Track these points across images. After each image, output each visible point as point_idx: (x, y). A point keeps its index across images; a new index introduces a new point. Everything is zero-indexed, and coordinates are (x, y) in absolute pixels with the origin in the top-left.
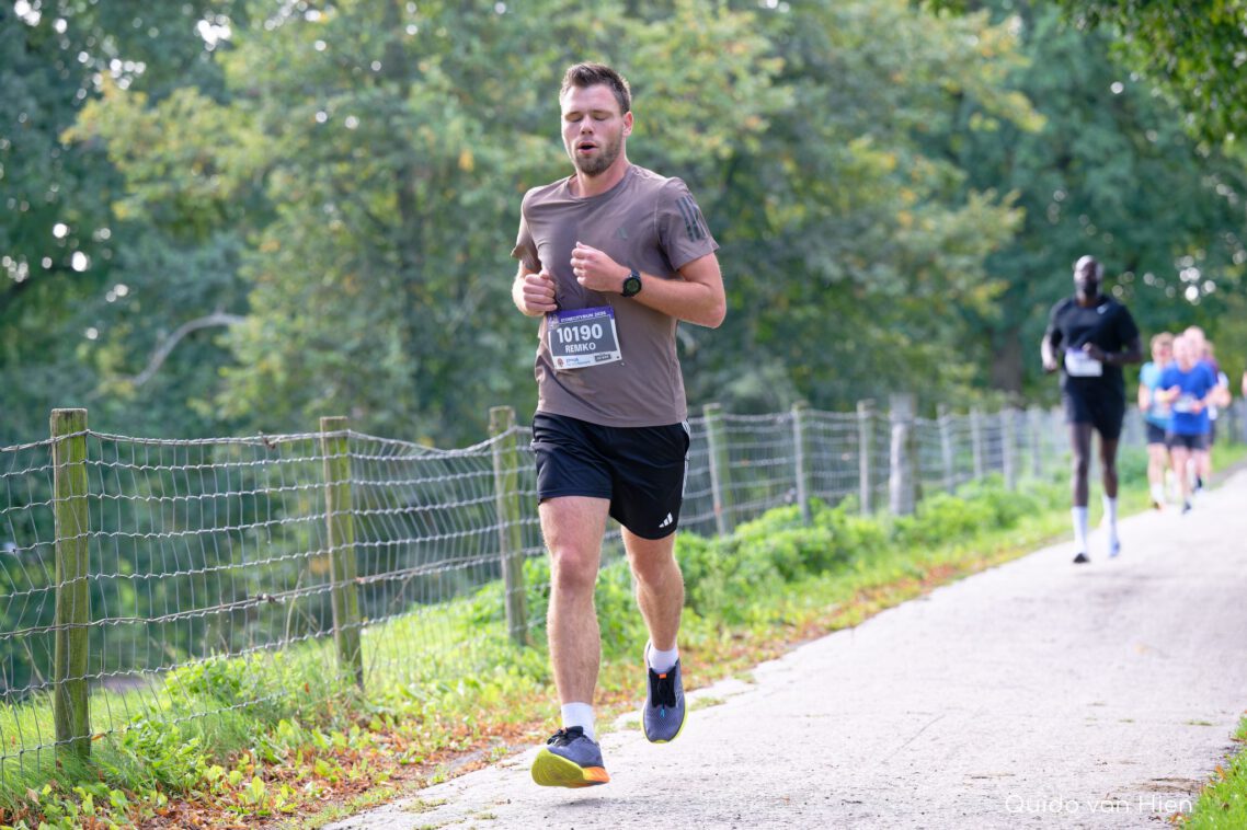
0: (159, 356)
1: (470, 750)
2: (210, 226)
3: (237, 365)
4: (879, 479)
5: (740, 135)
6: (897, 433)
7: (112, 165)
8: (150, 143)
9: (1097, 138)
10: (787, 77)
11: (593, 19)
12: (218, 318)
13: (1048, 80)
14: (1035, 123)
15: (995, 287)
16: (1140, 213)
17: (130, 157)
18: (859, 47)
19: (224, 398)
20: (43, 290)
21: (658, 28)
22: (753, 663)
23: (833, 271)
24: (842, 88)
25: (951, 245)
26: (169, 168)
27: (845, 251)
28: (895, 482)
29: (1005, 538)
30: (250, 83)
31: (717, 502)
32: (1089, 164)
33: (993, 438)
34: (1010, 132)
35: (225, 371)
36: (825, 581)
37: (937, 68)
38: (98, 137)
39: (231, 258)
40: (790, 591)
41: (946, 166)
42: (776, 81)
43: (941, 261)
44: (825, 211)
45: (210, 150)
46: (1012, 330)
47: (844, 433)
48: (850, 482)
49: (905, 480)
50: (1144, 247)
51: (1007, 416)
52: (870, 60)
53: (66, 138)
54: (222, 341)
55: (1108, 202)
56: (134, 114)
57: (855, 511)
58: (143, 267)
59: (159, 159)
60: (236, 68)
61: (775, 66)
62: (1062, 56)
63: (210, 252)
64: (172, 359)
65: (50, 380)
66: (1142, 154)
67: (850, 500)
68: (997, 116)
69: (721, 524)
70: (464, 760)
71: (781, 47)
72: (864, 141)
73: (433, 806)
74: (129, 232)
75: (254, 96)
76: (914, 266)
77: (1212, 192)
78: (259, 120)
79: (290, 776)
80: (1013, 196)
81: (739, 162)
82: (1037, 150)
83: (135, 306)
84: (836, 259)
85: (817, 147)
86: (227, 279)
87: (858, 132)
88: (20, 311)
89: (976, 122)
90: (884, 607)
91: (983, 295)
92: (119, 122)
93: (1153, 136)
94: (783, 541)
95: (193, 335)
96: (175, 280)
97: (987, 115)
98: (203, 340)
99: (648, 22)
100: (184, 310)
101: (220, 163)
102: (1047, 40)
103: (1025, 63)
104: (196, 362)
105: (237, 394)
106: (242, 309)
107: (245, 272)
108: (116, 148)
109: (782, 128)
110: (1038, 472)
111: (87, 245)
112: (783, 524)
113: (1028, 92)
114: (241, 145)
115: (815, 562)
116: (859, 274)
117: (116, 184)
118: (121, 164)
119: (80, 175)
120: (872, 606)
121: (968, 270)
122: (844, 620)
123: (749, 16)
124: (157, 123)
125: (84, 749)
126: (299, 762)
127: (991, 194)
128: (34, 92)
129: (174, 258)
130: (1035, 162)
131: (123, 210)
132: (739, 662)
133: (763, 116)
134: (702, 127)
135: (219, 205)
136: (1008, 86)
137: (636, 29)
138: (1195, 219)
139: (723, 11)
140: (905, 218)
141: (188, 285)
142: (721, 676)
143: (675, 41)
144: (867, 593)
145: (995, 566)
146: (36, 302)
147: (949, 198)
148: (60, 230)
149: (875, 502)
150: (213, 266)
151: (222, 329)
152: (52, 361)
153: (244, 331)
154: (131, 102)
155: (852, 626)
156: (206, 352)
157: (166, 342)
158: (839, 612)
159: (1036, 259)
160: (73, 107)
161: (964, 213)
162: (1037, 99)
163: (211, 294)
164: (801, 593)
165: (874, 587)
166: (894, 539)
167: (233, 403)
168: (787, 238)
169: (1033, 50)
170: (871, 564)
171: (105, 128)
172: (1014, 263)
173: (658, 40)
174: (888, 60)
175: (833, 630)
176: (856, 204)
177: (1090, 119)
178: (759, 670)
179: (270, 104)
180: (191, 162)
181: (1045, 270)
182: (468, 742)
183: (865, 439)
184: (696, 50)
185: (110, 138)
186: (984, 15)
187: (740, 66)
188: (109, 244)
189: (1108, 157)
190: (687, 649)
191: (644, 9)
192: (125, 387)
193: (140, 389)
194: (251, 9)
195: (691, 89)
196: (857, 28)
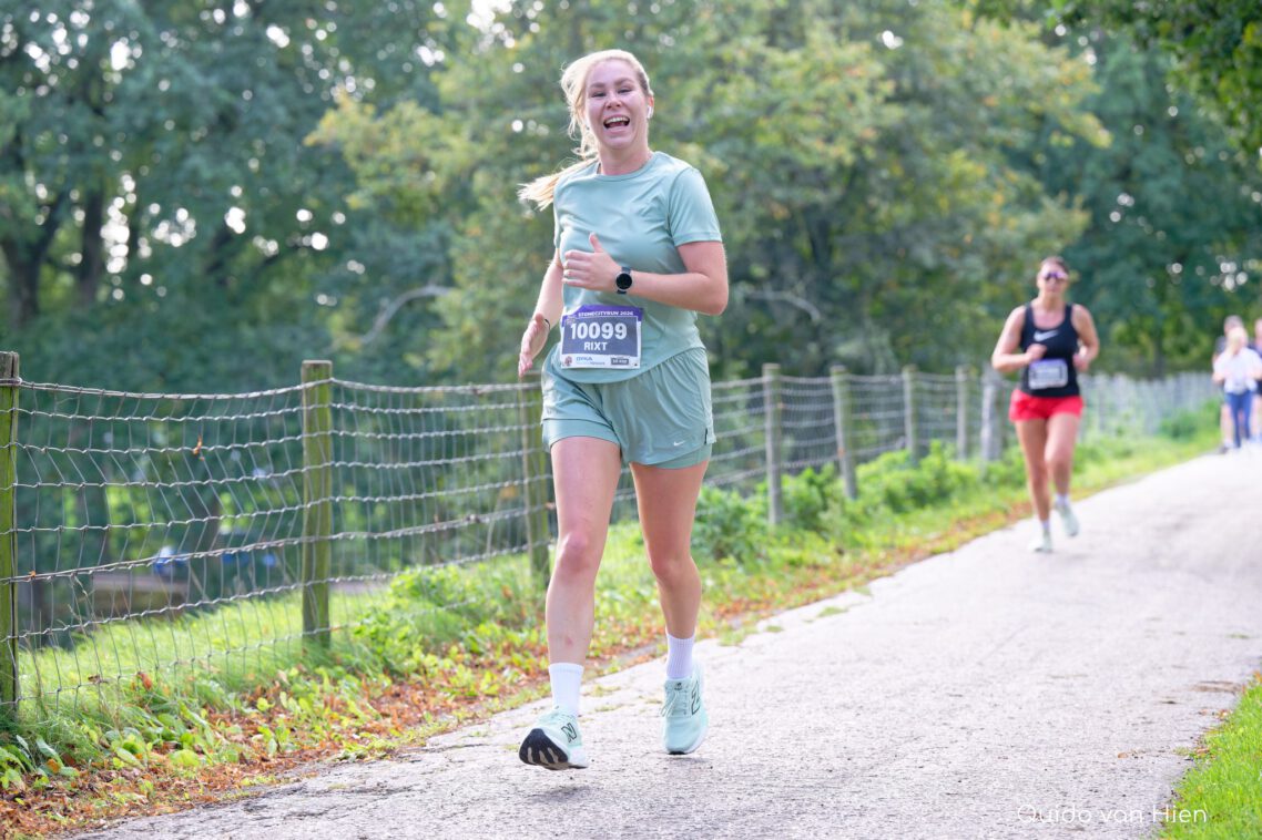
0: (381, 320)
1: (638, 646)
2: (427, 215)
3: (446, 328)
4: (972, 431)
5: (859, 144)
6: (988, 393)
7: (345, 165)
8: (376, 145)
9: (1155, 155)
10: (900, 97)
11: (738, 49)
12: (431, 289)
13: (1117, 106)
14: (1103, 138)
16: (1188, 216)
17: (361, 158)
18: (959, 75)
19: (433, 354)
20: (287, 264)
21: (795, 56)
22: (870, 578)
23: (931, 261)
24: (944, 110)
25: (1031, 241)
26: (392, 167)
27: (942, 243)
28: (986, 433)
30: (458, 99)
31: (841, 447)
32: (1145, 177)
34: (1084, 148)
35: (435, 333)
36: (927, 513)
37: (1022, 93)
38: (336, 141)
39: (444, 242)
40: (899, 521)
41: (1028, 177)
42: (888, 100)
43: (1021, 254)
44: (930, 211)
45: (427, 153)
47: (946, 393)
48: (951, 433)
49: (994, 433)
50: (1191, 243)
52: (968, 86)
53: (309, 140)
54: (433, 307)
55: (1161, 209)
56: (364, 122)
57: (955, 456)
58: (371, 247)
59: (384, 160)
60: (447, 85)
61: (888, 88)
62: (1127, 89)
63: (428, 237)
64: (394, 323)
65: (294, 337)
66: (1191, 168)
67: (950, 448)
68: (1074, 135)
69: (843, 466)
70: (635, 653)
71: (893, 73)
72: (959, 155)
73: (609, 692)
74: (360, 219)
75: (462, 108)
76: (999, 258)
77: (1248, 199)
78: (466, 128)
79: (492, 665)
80: (1081, 199)
81: (860, 168)
82: (1104, 164)
83: (366, 280)
84: (933, 249)
85: (920, 159)
86: (439, 259)
87: (957, 144)
88: (269, 281)
89: (1055, 139)
92: (353, 128)
93: (1200, 152)
94: (896, 480)
95: (410, 303)
96: (397, 259)
97: (1064, 132)
98: (418, 307)
99: (786, 50)
100: (403, 283)
101: (433, 162)
102: (1115, 74)
103: (1098, 89)
104: (413, 325)
106: (450, 282)
107: (454, 253)
108: (350, 150)
109: (892, 142)
110: (1103, 427)
111: (324, 227)
112: (893, 465)
113: (1099, 115)
114: (450, 149)
115: (920, 498)
116: (952, 263)
117: (350, 180)
118: (354, 164)
119: (321, 171)
120: (967, 535)
122: (944, 545)
123: (865, 46)
124: (384, 130)
125: (325, 640)
126: (499, 653)
127: (1063, 198)
128: (283, 101)
129: (396, 240)
130: (1101, 174)
131: (355, 201)
132: (860, 578)
133: (877, 128)
134: (829, 140)
135: (433, 197)
136: (1083, 107)
137: (776, 56)
138: (1233, 222)
139: (844, 41)
140: (993, 218)
141: (408, 263)
142: (842, 590)
143: (806, 66)
144: (962, 524)
146: (281, 275)
147: (1028, 202)
148: (303, 215)
149: (969, 450)
150: (428, 248)
151: (432, 299)
152: (295, 322)
153: (449, 301)
154: (362, 112)
155: (951, 550)
156: (421, 318)
157: (389, 307)
158: (940, 539)
159: (1101, 252)
160: (316, 114)
161: (1041, 214)
162: (1107, 121)
163: (426, 272)
164: (909, 523)
165: (968, 519)
166: (986, 480)
167: (441, 358)
168: (897, 233)
169: (1104, 81)
170: (966, 501)
171: (343, 134)
172: (1082, 258)
173: (792, 66)
174: (981, 86)
175: (934, 553)
176: (954, 204)
177: (1149, 138)
178: (875, 585)
179: (476, 115)
180: (410, 162)
181: (1109, 262)
182: (637, 640)
183: (962, 397)
184: (824, 76)
185: (345, 142)
186: (1063, 51)
187: (859, 88)
188: (344, 228)
189: (1163, 170)
190: (816, 567)
191: (782, 40)
192: (355, 344)
193: (366, 347)
194: (460, 38)
195: (822, 106)
196: (958, 59)
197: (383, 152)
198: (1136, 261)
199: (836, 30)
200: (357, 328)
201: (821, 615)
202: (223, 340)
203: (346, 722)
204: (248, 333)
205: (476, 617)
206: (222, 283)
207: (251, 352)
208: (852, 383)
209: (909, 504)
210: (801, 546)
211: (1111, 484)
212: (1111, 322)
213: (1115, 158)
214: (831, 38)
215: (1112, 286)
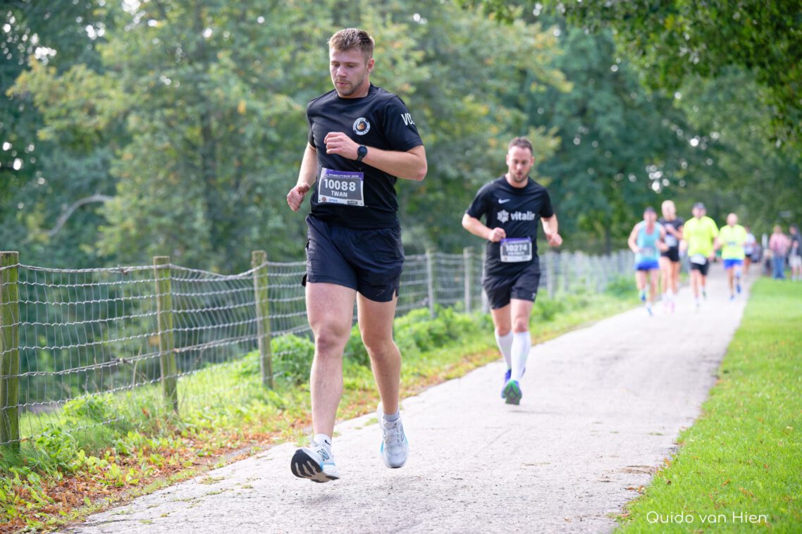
0: (63, 219)
1: (239, 448)
2: (93, 144)
3: (109, 224)
4: (476, 293)
7: (36, 109)
8: (58, 96)
9: (604, 97)
10: (427, 60)
11: (314, 27)
12: (97, 197)
13: (576, 65)
14: (567, 87)
16: (627, 142)
17: (47, 104)
18: (467, 43)
19: (100, 244)
23: (452, 173)
24: (458, 67)
26: (69, 111)
27: (458, 161)
29: (548, 326)
30: (116, 62)
32: (596, 113)
34: (553, 94)
35: (101, 228)
36: (443, 352)
37: (511, 56)
38: (28, 93)
39: (106, 164)
40: (424, 356)
41: (516, 112)
42: (419, 64)
44: (447, 138)
45: (93, 101)
47: (456, 266)
48: (460, 295)
50: (629, 160)
51: (549, 256)
52: (473, 52)
53: (9, 93)
54: (100, 211)
55: (608, 135)
56: (49, 79)
57: (462, 311)
58: (55, 168)
59: (63, 106)
60: (108, 53)
61: (418, 55)
62: (583, 52)
63: (94, 160)
64: (71, 222)
66: (627, 106)
67: (459, 304)
68: (546, 84)
70: (236, 453)
71: (422, 45)
72: (470, 98)
73: (217, 481)
74: (46, 148)
75: (119, 70)
76: (498, 170)
77: (667, 129)
78: (121, 84)
79: (135, 463)
80: (554, 130)
82: (568, 105)
83: (50, 191)
84: (453, 165)
85: (443, 101)
86: (103, 175)
87: (465, 93)
89: (534, 88)
90: (478, 366)
92: (40, 84)
93: (635, 96)
94: (422, 327)
95: (83, 207)
96: (73, 176)
97: (539, 82)
98: (88, 210)
100: (77, 193)
101: (99, 108)
102: (575, 41)
103: (562, 53)
104: (85, 222)
105: (108, 241)
106: (112, 192)
107: (114, 171)
108: (39, 99)
109: (423, 91)
110: (567, 288)
111: (21, 155)
112: (419, 319)
113: (563, 70)
114: (110, 98)
115: (439, 340)
116: (467, 175)
117: (38, 120)
118: (42, 108)
119: (17, 116)
120: (471, 365)
122: (454, 373)
123: (404, 26)
124: (63, 85)
125: (16, 447)
126: (140, 453)
127: (542, 129)
129: (72, 163)
130: (567, 112)
131: (44, 134)
133: (412, 84)
135: (98, 132)
136: (553, 65)
138: (658, 144)
139: (389, 23)
140: (493, 142)
141: (80, 179)
144: (469, 357)
145: (542, 343)
147: (517, 130)
148: (6, 146)
149: (474, 305)
150: (95, 168)
151: (100, 204)
152: (2, 221)
153: (113, 206)
154: (48, 72)
155: (459, 377)
156: (90, 217)
157: (68, 210)
158: (452, 368)
159: (566, 167)
160: (14, 75)
162: (570, 76)
163: (94, 185)
164: (429, 358)
165: (472, 354)
166: (484, 327)
167: (106, 247)
169: (567, 47)
170: (470, 341)
171: (32, 87)
172: (555, 169)
174: (484, 52)
175: (448, 379)
176: (465, 134)
177: (599, 87)
178: (406, 402)
179: (127, 74)
180: (82, 108)
181: (573, 173)
182: (238, 443)
183: (468, 269)
185: (36, 94)
186: (538, 25)
187: (399, 55)
188: (34, 154)
189: (608, 109)
190: (365, 390)
191: (343, 20)
192: (45, 237)
193: (52, 238)
194: (117, 19)
196: (465, 33)
198: (591, 172)
199: (383, 14)
200: (45, 226)
201: (367, 424)
203: (30, 506)
205: (124, 428)
209: (431, 345)
210: (355, 376)
211: (572, 328)
212: (575, 216)
213: (576, 101)
214: (379, 20)
215: (576, 190)
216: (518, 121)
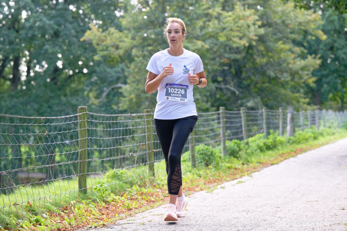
0: (104, 94)
2: (118, 62)
3: (124, 97)
4: (284, 128)
5: (250, 40)
6: (289, 116)
7: (93, 47)
8: (103, 41)
9: (341, 42)
10: (263, 26)
11: (214, 11)
12: (119, 85)
13: (329, 27)
14: (324, 37)
15: (314, 79)
17: (98, 44)
18: (280, 18)
19: (120, 105)
20: (76, 78)
21: (231, 13)
22: (252, 172)
23: (273, 75)
24: (276, 29)
25: (303, 69)
26: (107, 47)
27: (276, 70)
28: (288, 128)
29: (316, 142)
30: (128, 26)
31: (244, 132)
32: (338, 49)
33: (313, 117)
34: (318, 40)
35: (121, 98)
36: (270, 152)
37: (300, 24)
38: (90, 39)
39: (123, 71)
40: (262, 154)
41: (302, 49)
42: (260, 27)
43: (301, 72)
44: (271, 60)
45: (118, 43)
46: (318, 90)
47: (276, 115)
48: (277, 128)
49: (291, 127)
51: (317, 112)
52: (283, 22)
53: (82, 40)
54: (120, 90)
55: (343, 59)
56: (99, 34)
57: (279, 135)
58: (101, 72)
59: (105, 45)
60: (124, 22)
61: (259, 23)
62: (332, 22)
63: (118, 69)
64: (108, 95)
65: (77, 100)
67: (277, 132)
68: (315, 36)
69: (244, 138)
71: (261, 18)
72: (280, 42)
74: (98, 64)
75: (129, 30)
76: (293, 74)
78: (130, 36)
79: (136, 199)
80: (319, 56)
81: (250, 47)
82: (325, 45)
83: (99, 82)
84: (274, 72)
85: (269, 44)
86: (122, 75)
87: (279, 40)
88: (71, 83)
89: (310, 38)
90: (285, 159)
91: (311, 81)
92: (95, 36)
94: (261, 142)
95: (113, 89)
96: (109, 76)
97: (312, 35)
98: (115, 90)
99: (228, 12)
100: (110, 83)
101: (120, 46)
102: (328, 17)
103: (322, 22)
104: (114, 96)
105: (124, 104)
106: (125, 83)
107: (126, 74)
108: (94, 42)
109: (261, 39)
110: (324, 126)
111: (87, 66)
112: (260, 138)
113: (323, 31)
114: (125, 42)
115: (269, 148)
116: (279, 76)
117: (94, 51)
118: (96, 46)
119: (85, 49)
120: (282, 159)
121: (307, 75)
122: (275, 162)
123: (253, 11)
124: (105, 36)
125: (85, 192)
126: (139, 195)
127: (313, 56)
128: (74, 28)
129: (108, 70)
130: (325, 48)
131: (96, 58)
132: (249, 172)
133: (256, 36)
134: (241, 38)
135: (120, 57)
136: (318, 28)
137: (225, 14)
139: (246, 9)
140: (291, 62)
141: (112, 77)
142: (244, 176)
143: (234, 16)
144: (281, 155)
145: (314, 149)
146: (74, 81)
147: (303, 57)
148: (80, 63)
149: (283, 133)
150: (118, 72)
151: (120, 88)
152: (78, 95)
153: (126, 89)
154: (98, 31)
155: (277, 164)
156: (116, 94)
157: (106, 90)
158: (274, 160)
159: (325, 73)
160: (84, 32)
161: (307, 60)
162: (325, 32)
163: (118, 79)
164: (265, 155)
165: (283, 154)
166: (288, 142)
167: (123, 106)
168: (262, 67)
169: (325, 20)
170: (283, 148)
171: (92, 37)
172: (319, 74)
173: (230, 16)
174: (288, 22)
175: (272, 165)
176: (279, 58)
177: (339, 37)
178: (254, 174)
179: (133, 31)
180: (113, 46)
181: (327, 76)
183: (281, 117)
184: (240, 19)
185: (93, 40)
186: (312, 10)
187: (250, 23)
188: (93, 66)
189: (343, 47)
190: (236, 169)
191: (227, 8)
192: (96, 102)
193: (100, 103)
194: (128, 8)
195: (239, 29)
196: (280, 14)
197: (105, 43)
198: (335, 75)
199: (244, 5)
200: (97, 97)
201: (237, 184)
202: (56, 101)
203: (92, 216)
204: (64, 99)
205: (131, 184)
206: (55, 84)
207: (65, 105)
208: (247, 113)
209: (265, 150)
210: (232, 163)
211: (327, 143)
212: (328, 94)
213: (329, 43)
214: (242, 8)
215: (328, 83)
216: (303, 52)
